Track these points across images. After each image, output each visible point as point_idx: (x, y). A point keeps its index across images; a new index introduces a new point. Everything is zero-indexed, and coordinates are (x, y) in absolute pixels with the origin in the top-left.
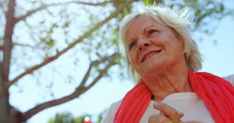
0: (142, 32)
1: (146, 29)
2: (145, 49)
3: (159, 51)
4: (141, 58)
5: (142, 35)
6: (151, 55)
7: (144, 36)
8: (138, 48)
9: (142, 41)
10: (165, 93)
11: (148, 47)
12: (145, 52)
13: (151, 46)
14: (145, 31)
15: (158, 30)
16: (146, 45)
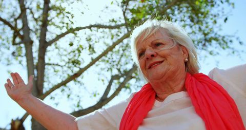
0: (150, 44)
1: (153, 42)
2: (151, 60)
3: (162, 62)
4: (148, 66)
5: (150, 46)
6: (156, 64)
7: (151, 48)
8: (145, 58)
9: (149, 52)
10: (166, 95)
11: (154, 58)
12: (151, 62)
13: (156, 56)
14: (152, 43)
15: (163, 42)
16: (153, 56)
